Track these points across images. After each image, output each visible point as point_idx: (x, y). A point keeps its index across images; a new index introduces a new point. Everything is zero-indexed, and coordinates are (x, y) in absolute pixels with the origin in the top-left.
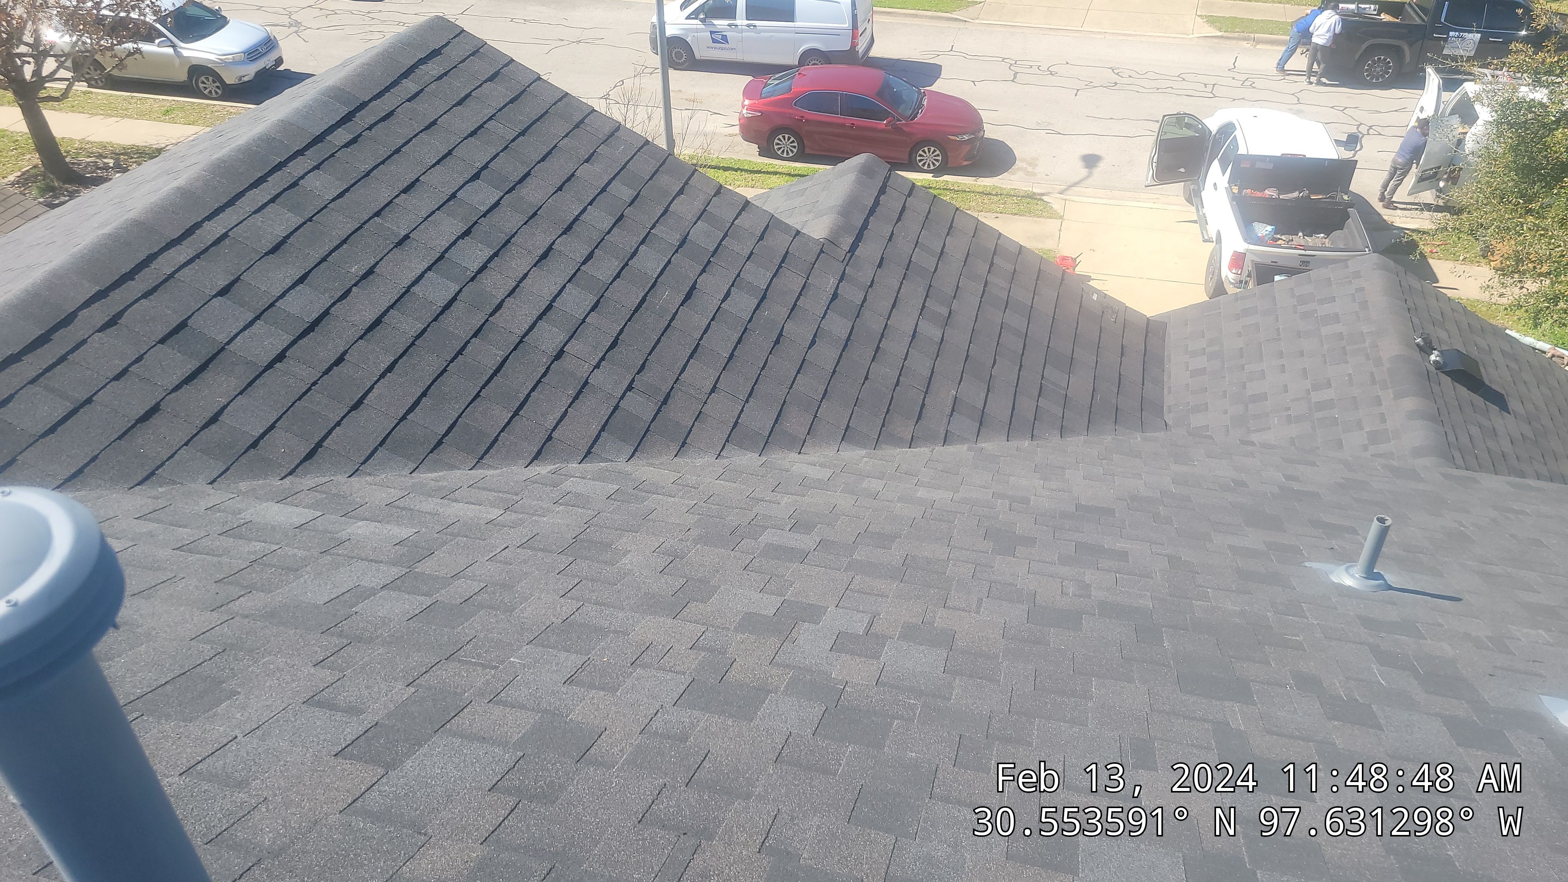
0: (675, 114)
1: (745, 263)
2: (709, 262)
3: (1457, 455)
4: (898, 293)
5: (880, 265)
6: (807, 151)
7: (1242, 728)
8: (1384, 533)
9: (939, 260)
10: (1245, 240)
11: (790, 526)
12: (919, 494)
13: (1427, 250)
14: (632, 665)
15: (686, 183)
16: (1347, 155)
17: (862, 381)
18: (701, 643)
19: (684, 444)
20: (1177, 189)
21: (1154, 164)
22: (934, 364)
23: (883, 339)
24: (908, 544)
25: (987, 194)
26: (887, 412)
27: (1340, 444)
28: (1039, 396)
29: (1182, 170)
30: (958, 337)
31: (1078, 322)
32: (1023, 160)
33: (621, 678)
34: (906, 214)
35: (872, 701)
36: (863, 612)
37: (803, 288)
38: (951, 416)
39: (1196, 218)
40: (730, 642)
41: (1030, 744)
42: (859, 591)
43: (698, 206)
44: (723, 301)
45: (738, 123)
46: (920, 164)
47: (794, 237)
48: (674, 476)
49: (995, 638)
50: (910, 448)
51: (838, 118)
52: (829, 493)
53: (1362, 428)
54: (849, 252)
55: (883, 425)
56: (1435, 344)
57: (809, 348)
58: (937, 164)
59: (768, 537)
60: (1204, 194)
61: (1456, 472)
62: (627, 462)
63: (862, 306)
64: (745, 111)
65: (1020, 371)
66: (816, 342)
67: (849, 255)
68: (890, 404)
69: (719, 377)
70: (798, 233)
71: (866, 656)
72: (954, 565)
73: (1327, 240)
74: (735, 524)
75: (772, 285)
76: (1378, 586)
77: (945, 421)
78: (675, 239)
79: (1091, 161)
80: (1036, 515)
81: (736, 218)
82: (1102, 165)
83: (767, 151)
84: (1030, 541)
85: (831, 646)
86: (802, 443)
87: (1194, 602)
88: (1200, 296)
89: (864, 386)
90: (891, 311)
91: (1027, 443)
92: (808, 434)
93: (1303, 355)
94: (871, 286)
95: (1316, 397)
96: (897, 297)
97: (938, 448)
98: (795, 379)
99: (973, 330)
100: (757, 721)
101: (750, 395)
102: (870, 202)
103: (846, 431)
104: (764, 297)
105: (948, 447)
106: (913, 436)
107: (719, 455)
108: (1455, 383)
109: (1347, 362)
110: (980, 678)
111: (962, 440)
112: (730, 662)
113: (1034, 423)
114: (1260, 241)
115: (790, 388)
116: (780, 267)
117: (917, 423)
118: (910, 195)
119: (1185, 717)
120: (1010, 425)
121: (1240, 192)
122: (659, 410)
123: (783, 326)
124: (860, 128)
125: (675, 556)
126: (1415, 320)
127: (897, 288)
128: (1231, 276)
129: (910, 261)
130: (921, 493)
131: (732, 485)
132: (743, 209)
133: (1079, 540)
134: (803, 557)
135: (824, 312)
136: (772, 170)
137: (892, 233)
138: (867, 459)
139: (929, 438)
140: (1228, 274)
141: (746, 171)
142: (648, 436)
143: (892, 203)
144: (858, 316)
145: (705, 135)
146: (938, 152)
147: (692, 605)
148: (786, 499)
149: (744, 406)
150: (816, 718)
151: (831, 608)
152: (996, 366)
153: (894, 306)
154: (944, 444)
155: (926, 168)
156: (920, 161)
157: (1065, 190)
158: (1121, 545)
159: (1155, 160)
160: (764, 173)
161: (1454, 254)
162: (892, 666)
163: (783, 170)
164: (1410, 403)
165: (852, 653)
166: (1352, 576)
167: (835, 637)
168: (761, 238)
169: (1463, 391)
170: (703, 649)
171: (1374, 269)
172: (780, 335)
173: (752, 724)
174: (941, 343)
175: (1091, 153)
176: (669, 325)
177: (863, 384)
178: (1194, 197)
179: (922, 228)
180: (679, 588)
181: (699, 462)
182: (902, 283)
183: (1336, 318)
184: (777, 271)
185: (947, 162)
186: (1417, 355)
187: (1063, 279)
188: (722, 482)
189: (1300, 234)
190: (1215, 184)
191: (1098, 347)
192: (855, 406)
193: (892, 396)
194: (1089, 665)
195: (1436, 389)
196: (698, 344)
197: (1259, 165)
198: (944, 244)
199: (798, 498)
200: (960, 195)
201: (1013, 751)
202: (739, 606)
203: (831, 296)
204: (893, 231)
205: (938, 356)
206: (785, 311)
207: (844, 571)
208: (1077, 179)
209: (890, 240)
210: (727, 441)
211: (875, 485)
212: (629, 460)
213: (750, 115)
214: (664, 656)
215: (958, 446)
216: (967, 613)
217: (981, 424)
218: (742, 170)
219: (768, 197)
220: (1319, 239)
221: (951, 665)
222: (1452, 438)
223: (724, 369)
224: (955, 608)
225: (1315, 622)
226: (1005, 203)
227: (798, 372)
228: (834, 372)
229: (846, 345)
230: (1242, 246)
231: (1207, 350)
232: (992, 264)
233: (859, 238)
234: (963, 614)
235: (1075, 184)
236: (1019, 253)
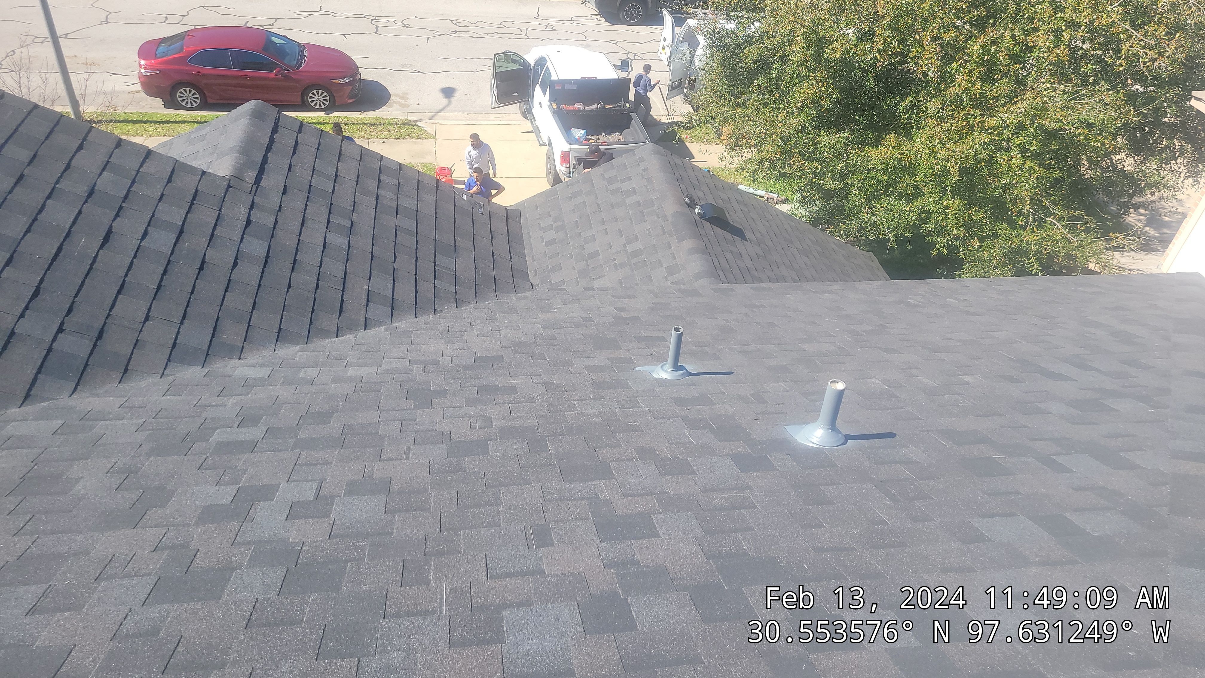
0: (73, 77)
1: (158, 204)
2: (121, 207)
3: (721, 274)
4: (304, 213)
5: (284, 192)
6: (209, 101)
7: (608, 497)
8: (680, 337)
9: (335, 182)
10: (568, 142)
11: (238, 423)
12: (349, 374)
13: (683, 137)
14: (96, 580)
15: (84, 139)
16: (623, 75)
17: (286, 289)
18: (163, 544)
19: (126, 370)
20: (514, 109)
21: (495, 91)
22: (346, 267)
23: (298, 253)
24: (344, 416)
25: (372, 125)
26: (313, 312)
27: (650, 278)
28: (435, 279)
29: (516, 94)
30: (362, 243)
31: (455, 218)
32: (396, 95)
33: (86, 595)
34: (300, 148)
35: (327, 553)
36: (311, 481)
37: (217, 220)
38: (367, 306)
39: (532, 129)
40: (192, 535)
41: (459, 552)
42: (307, 464)
43: (101, 158)
44: (143, 239)
45: (139, 82)
46: (312, 104)
47: (201, 177)
48: (120, 401)
49: (423, 476)
50: (337, 337)
51: (231, 71)
52: (271, 387)
53: (662, 266)
54: (254, 184)
55: (311, 323)
56: (697, 201)
57: (233, 269)
58: (327, 103)
59: (218, 436)
60: (534, 111)
61: (721, 286)
62: (70, 397)
63: (274, 228)
64: (142, 71)
65: (416, 261)
66: (238, 264)
67: (255, 187)
68: (314, 305)
69: (151, 306)
70: (204, 173)
71: (318, 517)
72: (384, 425)
73: (621, 137)
74: (186, 432)
75: (188, 220)
76: (683, 374)
77: (363, 310)
78: (83, 190)
79: (448, 92)
80: (445, 372)
81: (141, 166)
82: (457, 96)
83: (171, 103)
84: (442, 393)
85: (286, 516)
86: (240, 350)
87: (566, 413)
88: (544, 185)
89: (288, 294)
90: (301, 228)
91: (431, 317)
92: (245, 341)
93: (617, 221)
94: (279, 210)
95: (630, 248)
96: (304, 216)
97: (361, 334)
98: (224, 297)
99: (373, 235)
100: (225, 598)
101: (184, 317)
102: (266, 141)
103: (279, 333)
104: (181, 232)
105: (368, 331)
106: (338, 327)
107: (163, 374)
108: (713, 226)
109: (645, 221)
110: (415, 510)
111: (380, 323)
112: (193, 553)
113: (434, 301)
114: (578, 142)
115: (221, 306)
116: (192, 204)
117: (339, 316)
118: (300, 131)
119: (569, 500)
120: (416, 305)
121: (558, 107)
122: (95, 346)
123: (205, 254)
124: (253, 78)
125: (129, 472)
126: (682, 186)
127: (303, 209)
128: (563, 169)
129: (310, 186)
130: (351, 372)
131: (178, 398)
132: (147, 157)
133: (479, 384)
134: (253, 446)
135: (240, 237)
136: (180, 119)
137: (290, 165)
138: (301, 353)
139: (352, 327)
140: (561, 168)
141: (155, 122)
142: (88, 370)
143: (285, 140)
144: (272, 236)
145: (105, 94)
146: (325, 94)
147: (151, 512)
148: (231, 401)
149: (180, 327)
150: (278, 581)
151: (283, 484)
152: (397, 261)
153: (303, 224)
154: (365, 329)
155: (317, 107)
156: (312, 102)
157: (433, 116)
158: (511, 382)
159: (495, 88)
160: (173, 122)
161: (701, 138)
162: (342, 519)
163: (190, 119)
164: (688, 244)
165: (306, 517)
166: (666, 371)
167: (289, 508)
168: (169, 180)
169: (718, 230)
170: (166, 548)
171: (652, 154)
172: (203, 262)
173: (220, 602)
174: (349, 249)
175: (447, 86)
176: (91, 269)
177: (287, 292)
178: (527, 114)
179: (316, 158)
180: (136, 500)
181: (143, 384)
182: (306, 205)
183: (633, 192)
184: (190, 207)
185: (334, 103)
186: (687, 210)
187: (438, 186)
188: (168, 397)
189: (603, 134)
190: (540, 103)
191: (474, 235)
192: (283, 311)
193: (315, 297)
194: (497, 479)
195: (702, 232)
196: (124, 281)
197: (567, 87)
198: (337, 169)
199: (243, 397)
200: (351, 127)
201: (447, 561)
202: (197, 502)
203: (245, 223)
204: (291, 162)
205: (348, 260)
206: (205, 241)
207: (291, 451)
208: (441, 107)
209: (289, 170)
210: (169, 360)
211: (311, 373)
212: (71, 395)
213: (149, 74)
214: (128, 563)
215: (377, 329)
216: (399, 461)
217: (393, 308)
218: (151, 122)
219: (172, 144)
220: (615, 137)
221: (390, 506)
222: (716, 263)
223: (154, 299)
224: (388, 460)
225: (647, 409)
226: (388, 130)
227: (226, 291)
228: (259, 286)
229: (266, 262)
230: (567, 147)
231: (554, 226)
232: (379, 181)
233: (261, 171)
234: (395, 462)
235: (440, 111)
236: (400, 170)
